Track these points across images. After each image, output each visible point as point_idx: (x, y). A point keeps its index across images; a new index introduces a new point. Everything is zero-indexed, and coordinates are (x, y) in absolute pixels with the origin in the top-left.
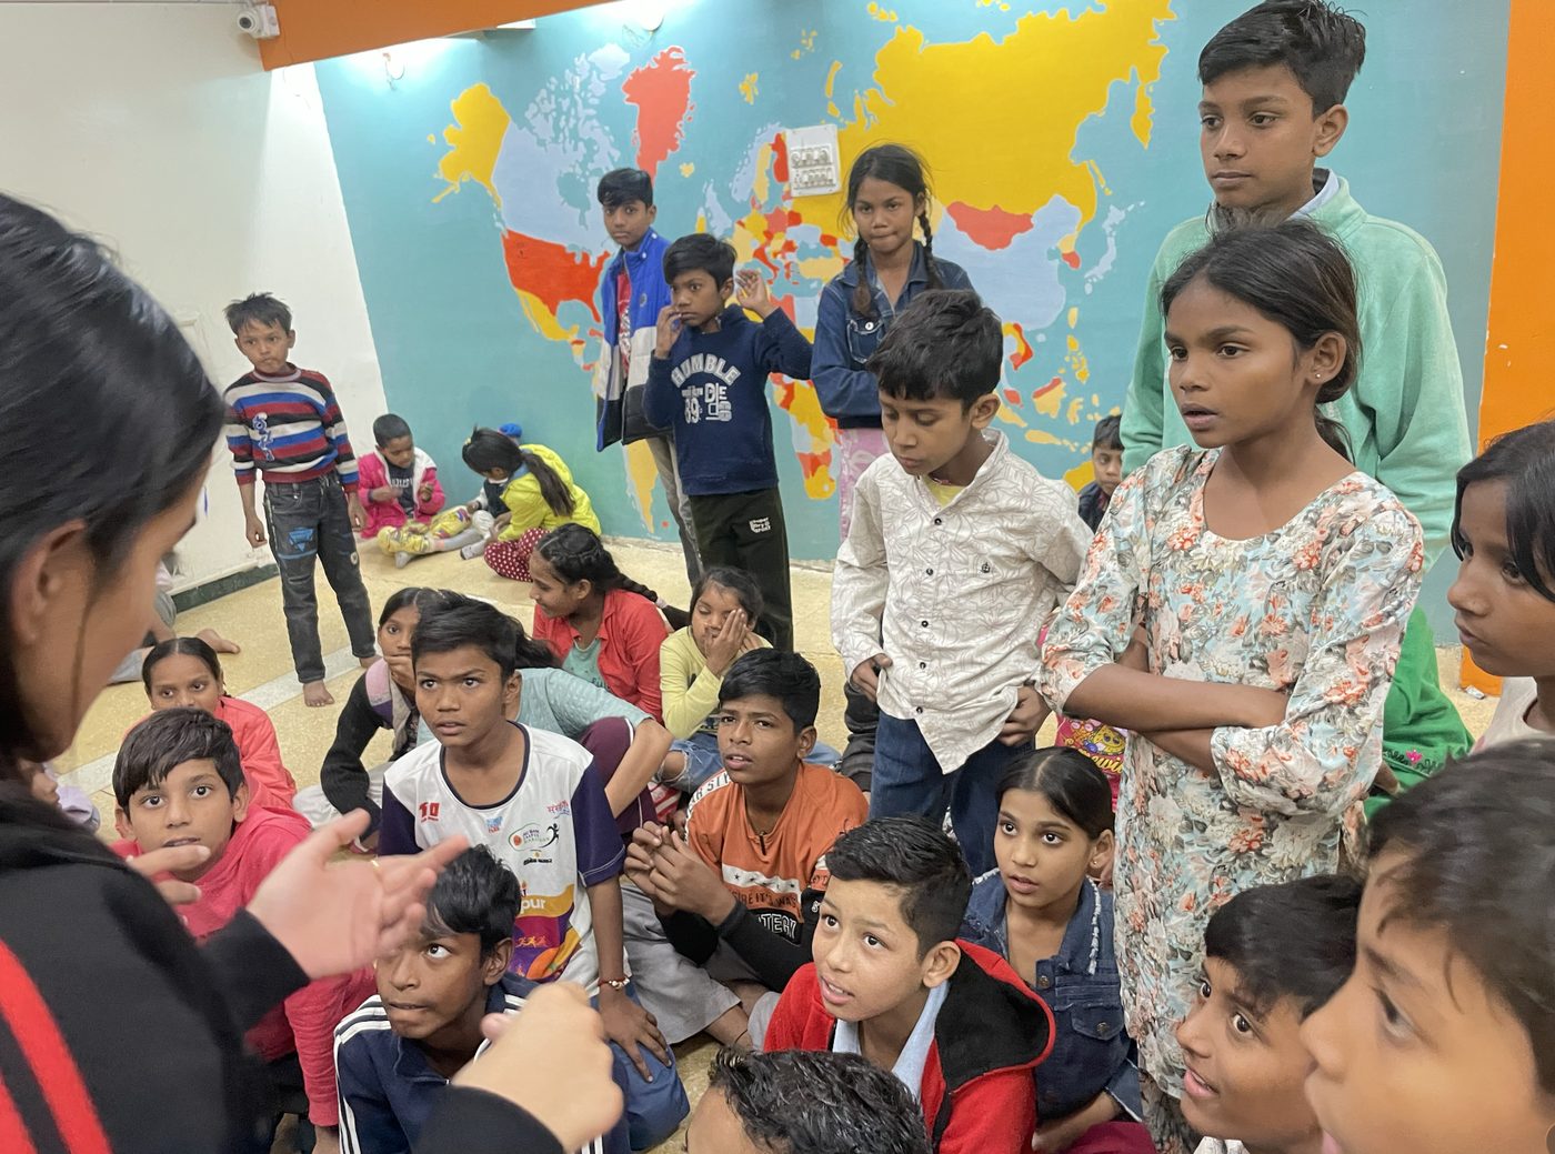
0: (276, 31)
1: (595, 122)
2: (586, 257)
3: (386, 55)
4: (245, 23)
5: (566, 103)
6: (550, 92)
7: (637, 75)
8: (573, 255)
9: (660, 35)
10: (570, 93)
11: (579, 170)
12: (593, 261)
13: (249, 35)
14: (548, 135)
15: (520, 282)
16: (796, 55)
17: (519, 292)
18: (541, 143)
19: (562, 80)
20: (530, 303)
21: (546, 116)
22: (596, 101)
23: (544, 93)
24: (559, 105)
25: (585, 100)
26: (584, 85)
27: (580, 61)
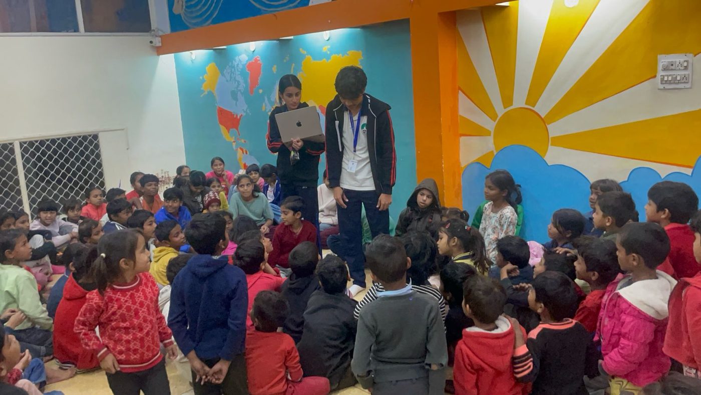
0: (160, 45)
1: (240, 76)
2: (237, 116)
3: (191, 53)
4: (151, 42)
5: (233, 69)
6: (229, 66)
7: (250, 63)
8: (234, 115)
9: (255, 52)
10: (234, 67)
11: (236, 90)
12: (238, 117)
13: (153, 46)
14: (229, 78)
15: (221, 123)
16: (285, 61)
17: (221, 126)
18: (227, 81)
19: (232, 63)
20: (223, 129)
21: (228, 73)
22: (240, 70)
23: (228, 66)
24: (231, 70)
25: (238, 70)
26: (238, 65)
27: (237, 58)
